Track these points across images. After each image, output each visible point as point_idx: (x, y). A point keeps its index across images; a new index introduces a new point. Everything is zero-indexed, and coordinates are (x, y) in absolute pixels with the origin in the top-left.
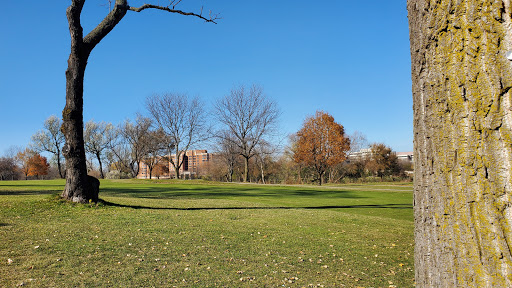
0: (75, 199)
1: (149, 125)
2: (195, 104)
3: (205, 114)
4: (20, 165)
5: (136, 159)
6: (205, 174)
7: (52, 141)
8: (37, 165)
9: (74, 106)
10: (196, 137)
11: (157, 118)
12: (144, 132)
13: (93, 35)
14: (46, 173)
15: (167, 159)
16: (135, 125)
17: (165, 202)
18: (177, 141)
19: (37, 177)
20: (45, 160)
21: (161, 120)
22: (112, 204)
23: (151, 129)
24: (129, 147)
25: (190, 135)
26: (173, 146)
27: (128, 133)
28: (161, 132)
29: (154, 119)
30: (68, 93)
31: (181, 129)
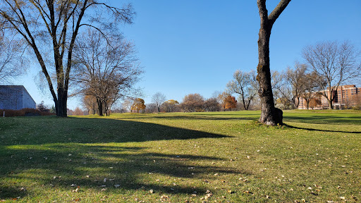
0: (268, 123)
1: (306, 69)
2: (345, 48)
3: (354, 55)
4: (221, 102)
5: (297, 95)
6: (354, 105)
7: (239, 86)
8: (230, 102)
9: (264, 63)
10: (346, 75)
11: (312, 64)
12: (301, 74)
13: (274, 13)
14: (235, 107)
15: (321, 94)
16: (294, 70)
17: (330, 127)
18: (330, 80)
19: (230, 109)
20: (234, 98)
21: (315, 64)
22: (292, 127)
23: (307, 72)
24: (291, 87)
25: (341, 73)
26: (325, 84)
27: (289, 77)
28: (315, 73)
29: (309, 64)
30: (260, 55)
31: (332, 70)
